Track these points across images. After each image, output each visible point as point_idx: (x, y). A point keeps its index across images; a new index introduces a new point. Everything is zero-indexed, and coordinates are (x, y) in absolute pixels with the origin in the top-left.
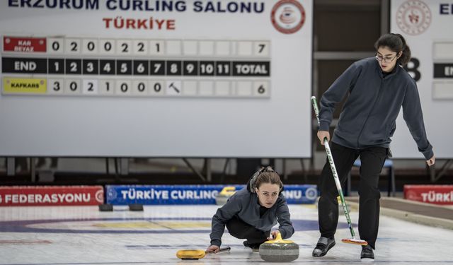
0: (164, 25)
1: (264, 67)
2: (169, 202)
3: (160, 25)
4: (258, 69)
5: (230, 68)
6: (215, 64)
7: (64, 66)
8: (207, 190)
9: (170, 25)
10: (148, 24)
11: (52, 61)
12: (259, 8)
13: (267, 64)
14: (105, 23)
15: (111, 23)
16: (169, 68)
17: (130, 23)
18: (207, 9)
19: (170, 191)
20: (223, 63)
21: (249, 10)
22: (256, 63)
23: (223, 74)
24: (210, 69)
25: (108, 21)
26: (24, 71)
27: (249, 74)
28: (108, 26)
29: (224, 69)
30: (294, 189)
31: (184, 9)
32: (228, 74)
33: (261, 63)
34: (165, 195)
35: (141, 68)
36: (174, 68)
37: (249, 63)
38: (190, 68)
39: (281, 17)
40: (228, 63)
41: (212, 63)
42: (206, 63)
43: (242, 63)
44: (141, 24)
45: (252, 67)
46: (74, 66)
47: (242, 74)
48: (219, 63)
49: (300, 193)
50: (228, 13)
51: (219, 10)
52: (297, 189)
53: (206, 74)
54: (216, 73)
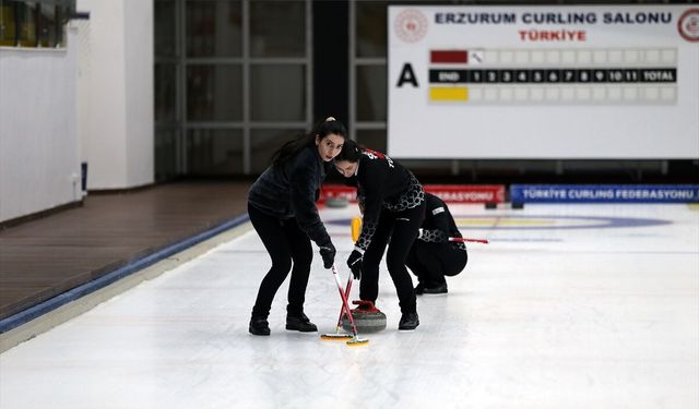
0: (576, 37)
1: (670, 74)
2: (567, 201)
3: (571, 35)
4: (665, 76)
5: (638, 75)
6: (623, 71)
7: (483, 76)
8: (603, 189)
9: (581, 36)
10: (560, 35)
11: (473, 72)
12: (666, 18)
13: (673, 72)
14: (520, 36)
15: (527, 36)
16: (580, 76)
17: (544, 35)
18: (616, 20)
19: (568, 190)
20: (631, 71)
21: (656, 20)
22: (662, 70)
23: (632, 80)
24: (618, 76)
25: (523, 33)
26: (448, 81)
27: (657, 81)
28: (523, 38)
29: (632, 76)
30: (686, 189)
31: (594, 20)
32: (636, 81)
33: (667, 70)
34: (563, 194)
35: (553, 77)
36: (584, 76)
37: (656, 70)
38: (600, 76)
39: (688, 27)
40: (636, 70)
41: (620, 70)
42: (615, 71)
43: (649, 70)
44: (554, 35)
45: (659, 74)
46: (492, 76)
47: (649, 81)
48: (627, 70)
49: (692, 193)
50: (636, 24)
51: (628, 21)
52: (690, 189)
53: (615, 81)
54: (624, 80)
